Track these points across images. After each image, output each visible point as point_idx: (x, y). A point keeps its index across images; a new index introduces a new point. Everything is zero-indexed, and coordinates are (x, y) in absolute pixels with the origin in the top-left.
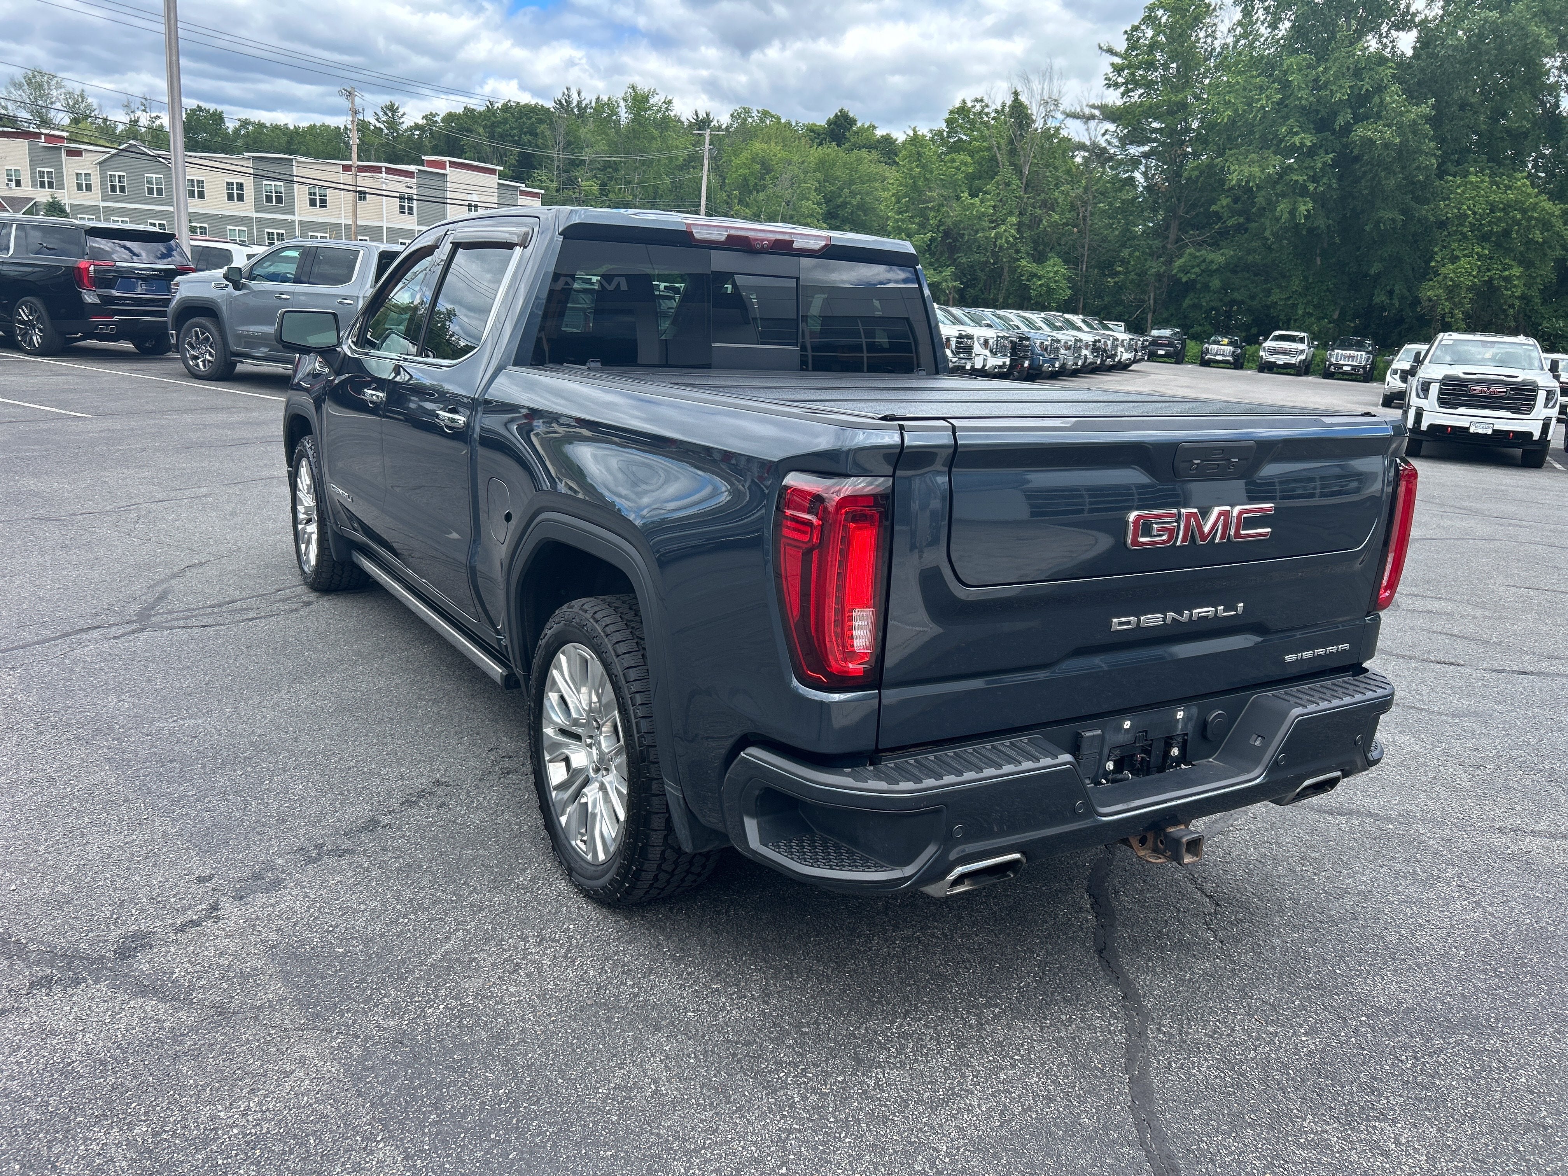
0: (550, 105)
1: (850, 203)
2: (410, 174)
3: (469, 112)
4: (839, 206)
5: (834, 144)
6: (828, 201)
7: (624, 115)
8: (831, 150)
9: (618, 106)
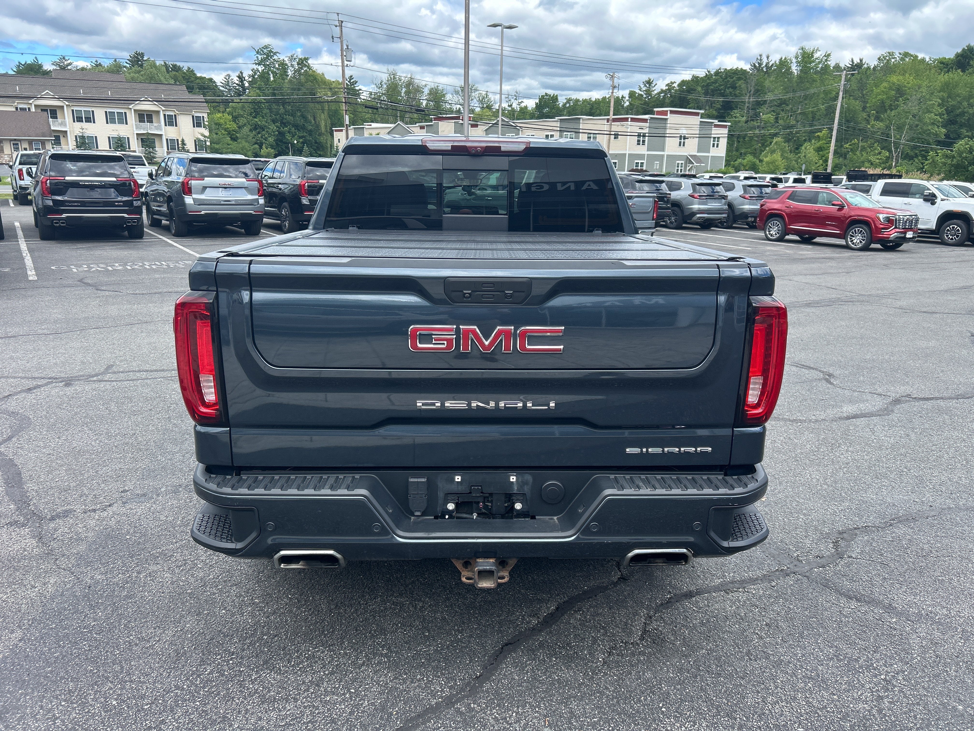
0: (747, 67)
1: (967, 112)
2: (645, 121)
3: (695, 79)
4: (958, 115)
5: (959, 71)
6: (948, 112)
7: (795, 69)
8: (956, 75)
9: (791, 63)
